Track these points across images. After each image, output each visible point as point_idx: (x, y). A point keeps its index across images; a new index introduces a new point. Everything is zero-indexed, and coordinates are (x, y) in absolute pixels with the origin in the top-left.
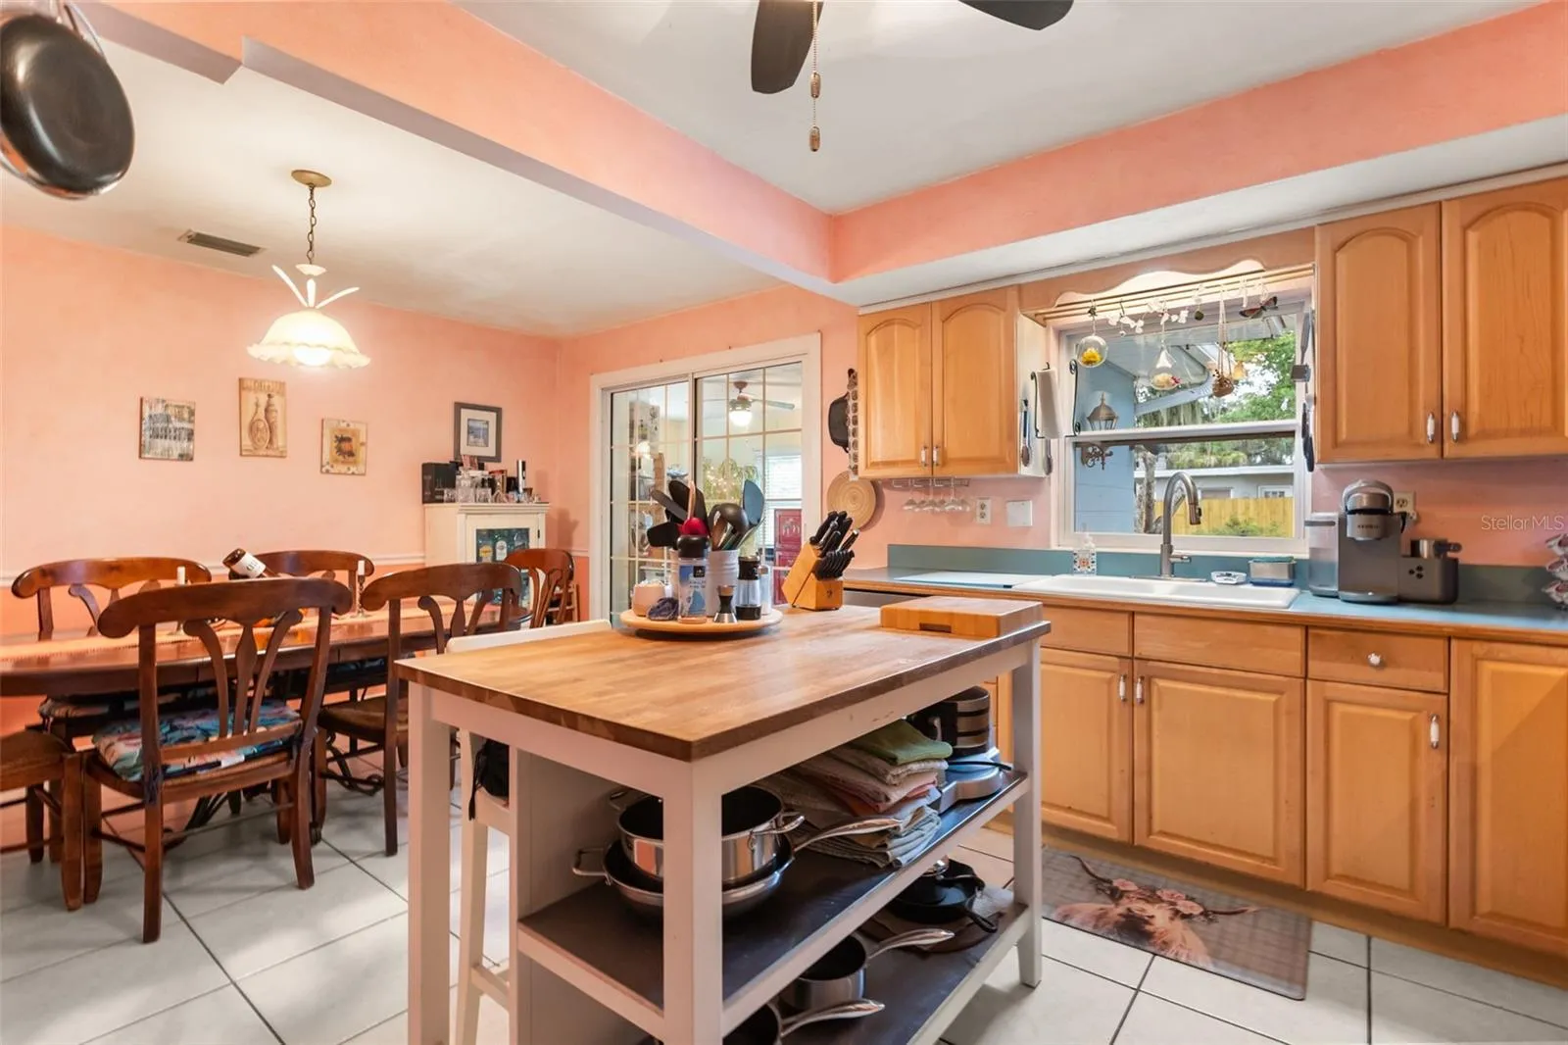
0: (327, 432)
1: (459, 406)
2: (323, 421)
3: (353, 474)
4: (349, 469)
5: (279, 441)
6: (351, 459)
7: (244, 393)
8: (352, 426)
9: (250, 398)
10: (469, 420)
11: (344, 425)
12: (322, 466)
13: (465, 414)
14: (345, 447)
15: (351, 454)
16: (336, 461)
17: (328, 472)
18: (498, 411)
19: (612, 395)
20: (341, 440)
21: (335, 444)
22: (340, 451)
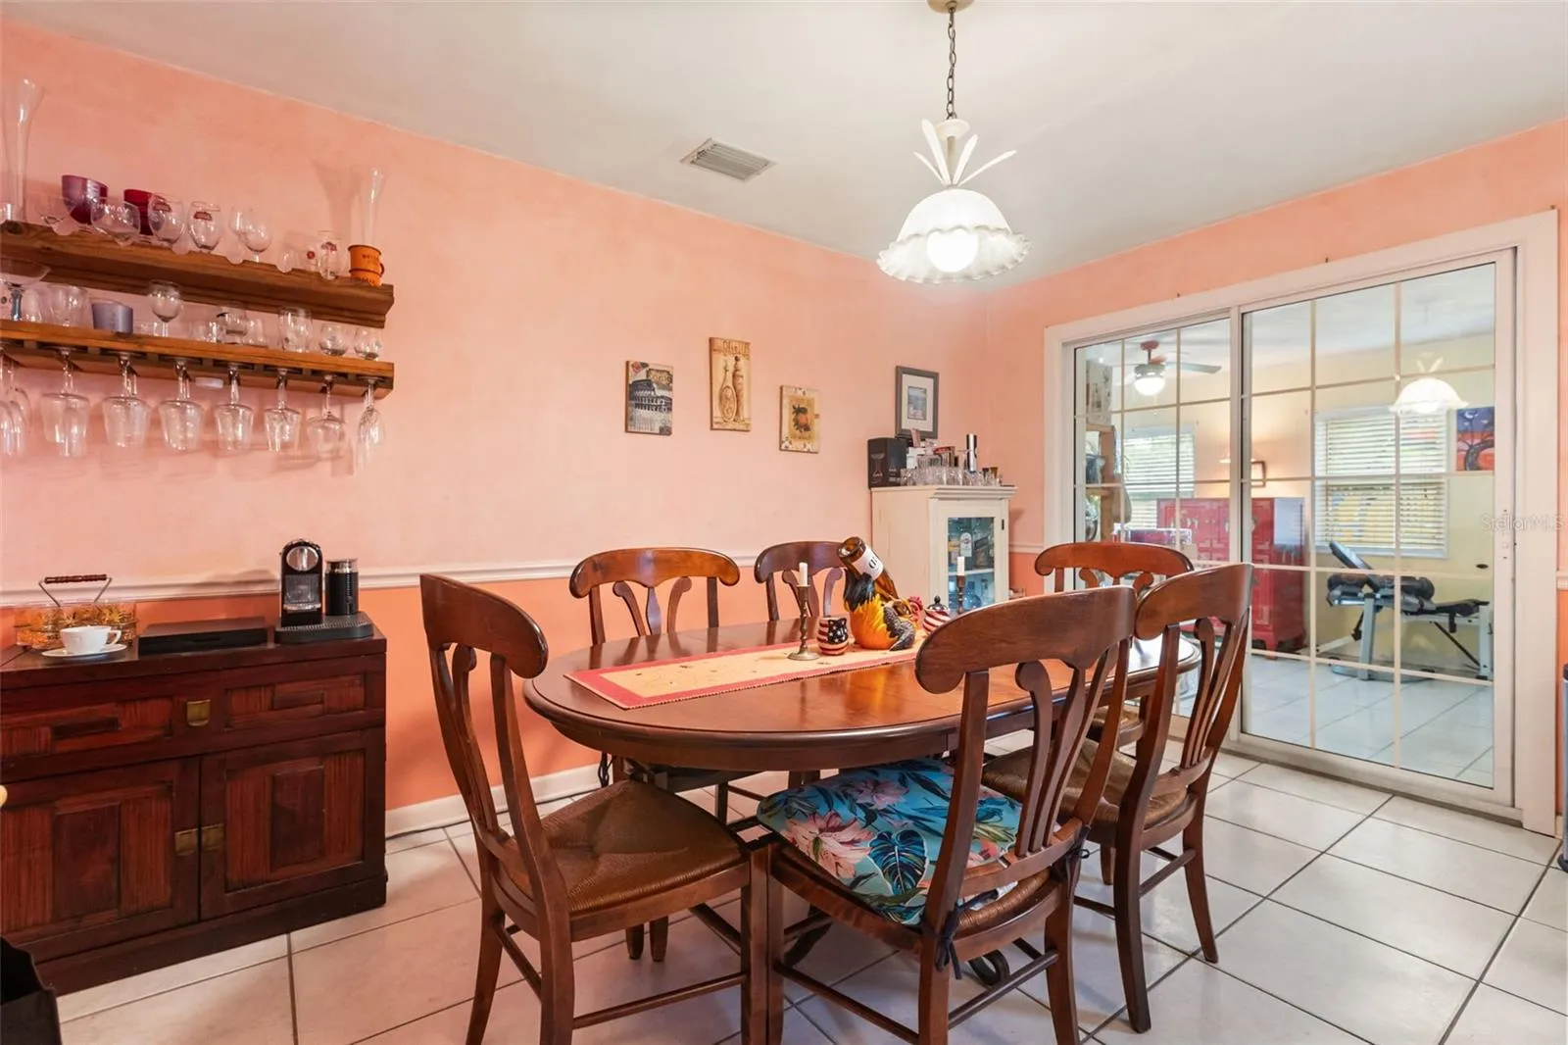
0: (785, 402)
1: (901, 371)
2: (781, 388)
3: (809, 452)
4: (805, 446)
5: (745, 413)
6: (806, 434)
7: (715, 356)
8: (808, 395)
9: (720, 360)
10: (910, 387)
11: (800, 393)
12: (781, 442)
13: (907, 380)
14: (802, 419)
15: (807, 428)
16: (794, 436)
17: (787, 449)
18: (934, 376)
19: (1075, 350)
20: (799, 411)
21: (793, 417)
22: (797, 424)
